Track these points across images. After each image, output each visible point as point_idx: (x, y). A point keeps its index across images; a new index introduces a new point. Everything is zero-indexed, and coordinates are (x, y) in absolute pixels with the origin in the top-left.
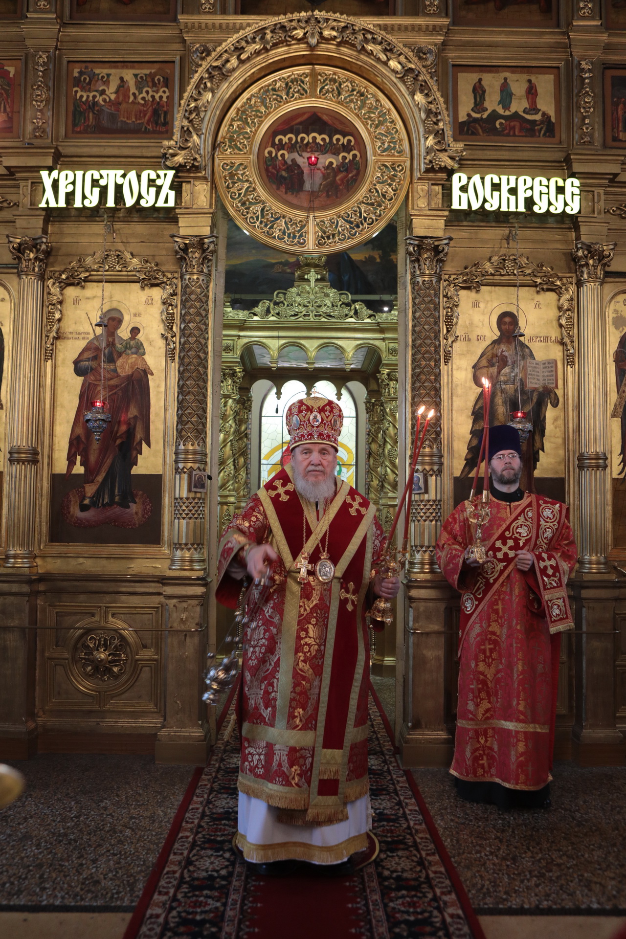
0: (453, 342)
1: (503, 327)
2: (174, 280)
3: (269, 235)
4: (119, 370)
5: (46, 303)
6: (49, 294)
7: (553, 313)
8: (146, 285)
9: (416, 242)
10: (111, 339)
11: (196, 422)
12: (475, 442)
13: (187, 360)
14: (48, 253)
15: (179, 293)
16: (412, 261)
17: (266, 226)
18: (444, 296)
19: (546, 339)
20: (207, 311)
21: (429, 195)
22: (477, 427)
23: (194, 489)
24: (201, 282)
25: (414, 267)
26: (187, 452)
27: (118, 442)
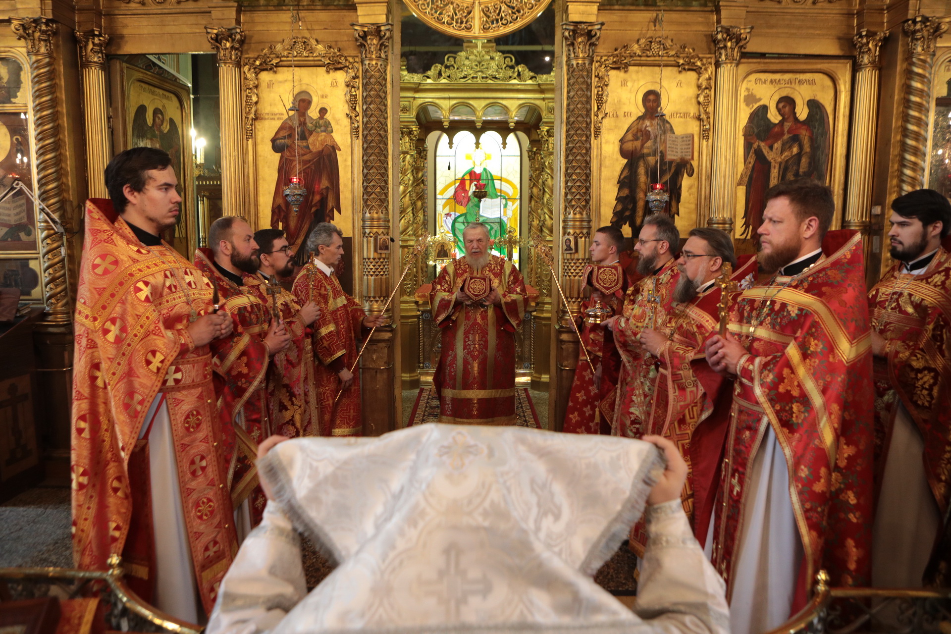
0: (602, 118)
1: (648, 104)
2: (356, 64)
3: (439, 20)
4: (311, 147)
5: (243, 88)
6: (246, 79)
7: (692, 91)
8: (330, 69)
9: (572, 28)
10: (302, 119)
11: (379, 192)
12: (619, 208)
13: (369, 138)
14: (242, 42)
15: (361, 76)
16: (568, 45)
17: (436, 12)
18: (596, 76)
19: (686, 115)
20: (385, 93)
22: (622, 194)
23: (379, 251)
24: (379, 66)
25: (569, 50)
26: (372, 219)
27: (313, 210)
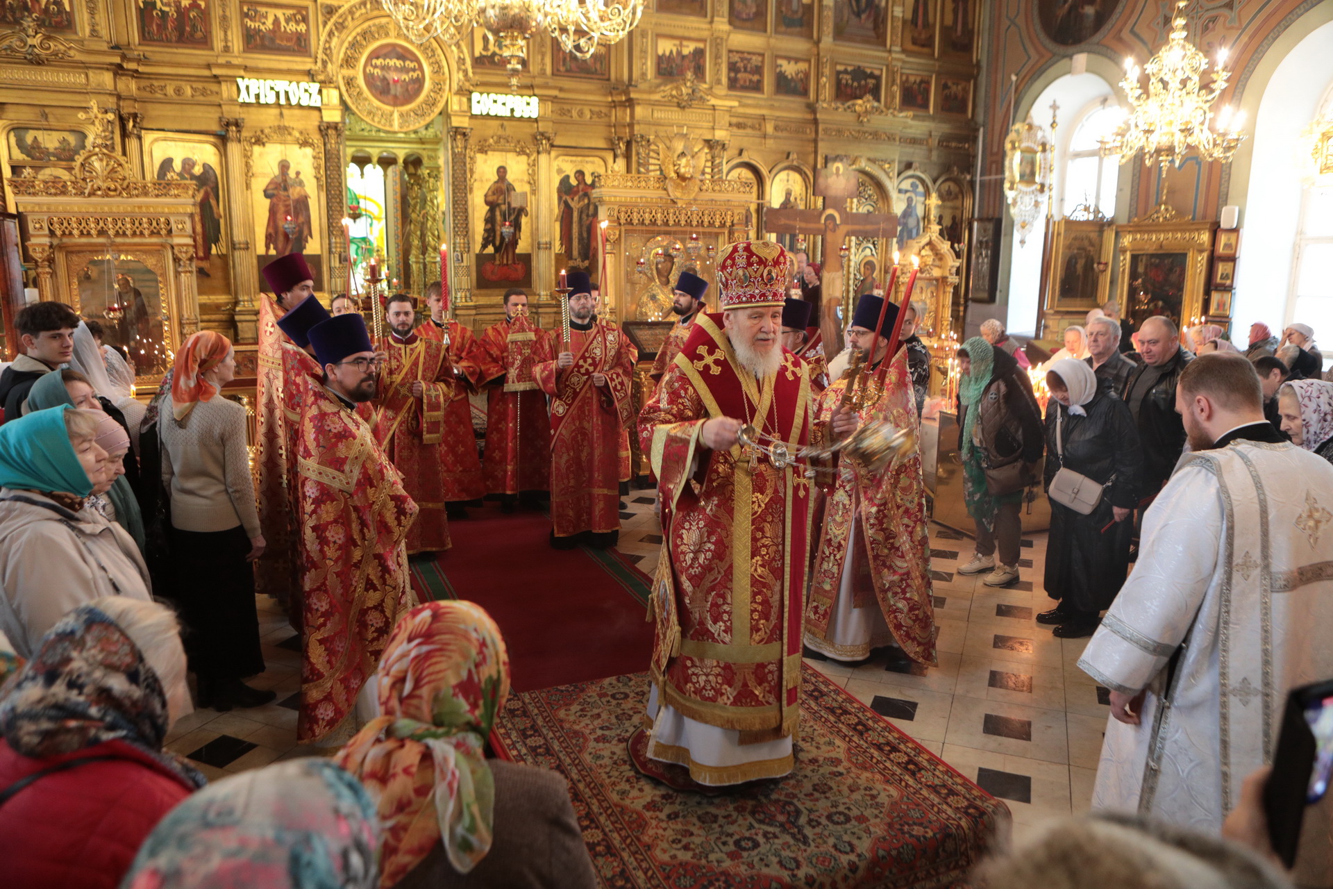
0: (474, 182)
1: (500, 174)
2: (320, 145)
4: (290, 196)
5: (244, 156)
6: (245, 150)
7: (525, 167)
8: (302, 146)
9: (454, 130)
10: (284, 178)
12: (486, 235)
13: (333, 192)
15: (323, 152)
16: (452, 140)
18: (469, 158)
19: (522, 181)
21: (460, 103)
22: (487, 227)
25: (453, 143)
26: (336, 243)
27: (295, 237)
